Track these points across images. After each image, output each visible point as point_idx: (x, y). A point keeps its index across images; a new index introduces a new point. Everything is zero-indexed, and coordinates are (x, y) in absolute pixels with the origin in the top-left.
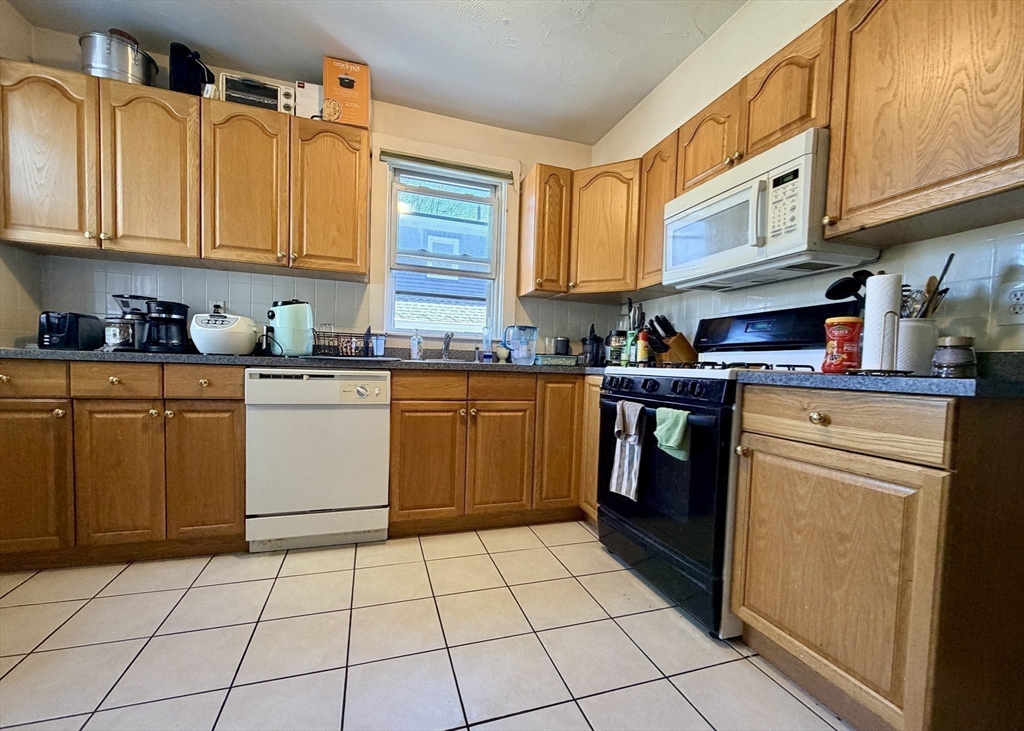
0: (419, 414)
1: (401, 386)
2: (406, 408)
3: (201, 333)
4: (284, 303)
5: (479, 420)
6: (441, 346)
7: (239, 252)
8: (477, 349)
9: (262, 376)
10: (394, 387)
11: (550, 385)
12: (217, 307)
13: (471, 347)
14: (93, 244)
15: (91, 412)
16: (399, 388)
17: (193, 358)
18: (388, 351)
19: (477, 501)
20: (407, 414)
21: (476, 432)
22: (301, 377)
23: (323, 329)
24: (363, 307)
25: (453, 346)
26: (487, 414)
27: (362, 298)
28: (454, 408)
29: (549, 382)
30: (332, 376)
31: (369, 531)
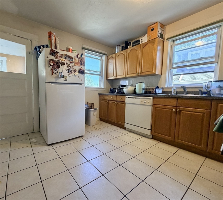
0: (160, 109)
1: (155, 101)
2: (157, 107)
3: (125, 90)
4: (138, 83)
5: (181, 113)
6: (182, 90)
7: (131, 75)
8: (200, 90)
9: (128, 98)
10: (154, 101)
11: (220, 104)
12: (131, 85)
13: (197, 90)
14: (114, 78)
15: (110, 102)
16: (155, 102)
17: (123, 94)
18: (163, 92)
19: (179, 139)
20: (157, 108)
21: (180, 117)
22: (134, 98)
23: (148, 88)
24: (160, 81)
25: (187, 90)
26: (185, 112)
27: (160, 79)
28: (172, 108)
29: (220, 103)
30: (140, 98)
31: (147, 135)
